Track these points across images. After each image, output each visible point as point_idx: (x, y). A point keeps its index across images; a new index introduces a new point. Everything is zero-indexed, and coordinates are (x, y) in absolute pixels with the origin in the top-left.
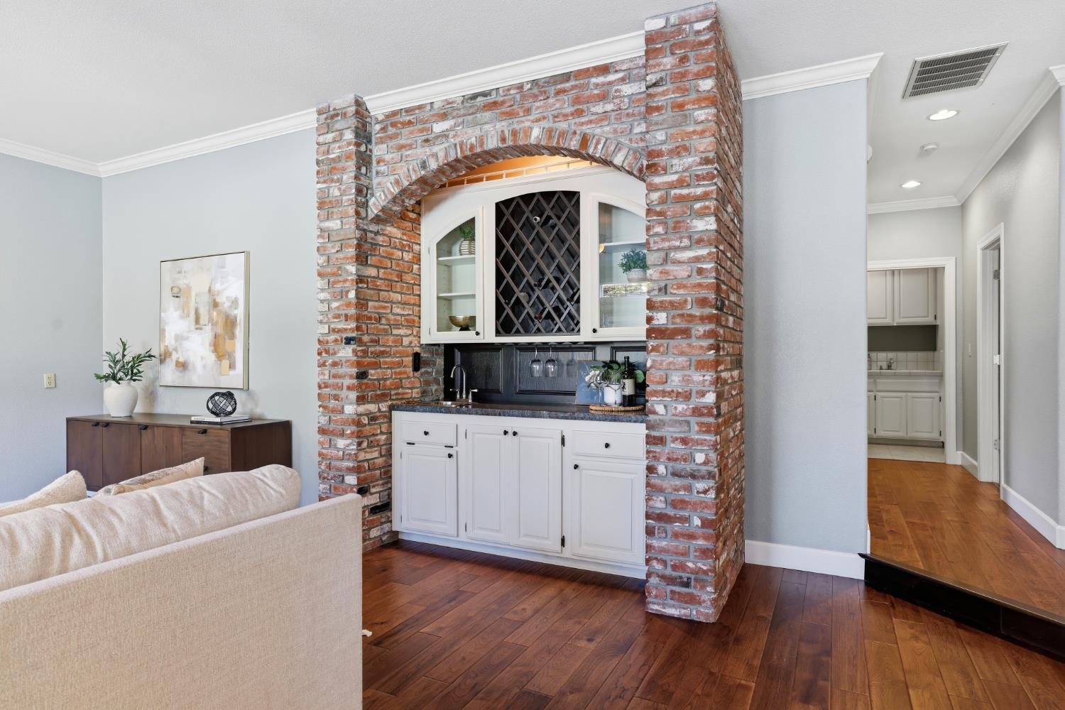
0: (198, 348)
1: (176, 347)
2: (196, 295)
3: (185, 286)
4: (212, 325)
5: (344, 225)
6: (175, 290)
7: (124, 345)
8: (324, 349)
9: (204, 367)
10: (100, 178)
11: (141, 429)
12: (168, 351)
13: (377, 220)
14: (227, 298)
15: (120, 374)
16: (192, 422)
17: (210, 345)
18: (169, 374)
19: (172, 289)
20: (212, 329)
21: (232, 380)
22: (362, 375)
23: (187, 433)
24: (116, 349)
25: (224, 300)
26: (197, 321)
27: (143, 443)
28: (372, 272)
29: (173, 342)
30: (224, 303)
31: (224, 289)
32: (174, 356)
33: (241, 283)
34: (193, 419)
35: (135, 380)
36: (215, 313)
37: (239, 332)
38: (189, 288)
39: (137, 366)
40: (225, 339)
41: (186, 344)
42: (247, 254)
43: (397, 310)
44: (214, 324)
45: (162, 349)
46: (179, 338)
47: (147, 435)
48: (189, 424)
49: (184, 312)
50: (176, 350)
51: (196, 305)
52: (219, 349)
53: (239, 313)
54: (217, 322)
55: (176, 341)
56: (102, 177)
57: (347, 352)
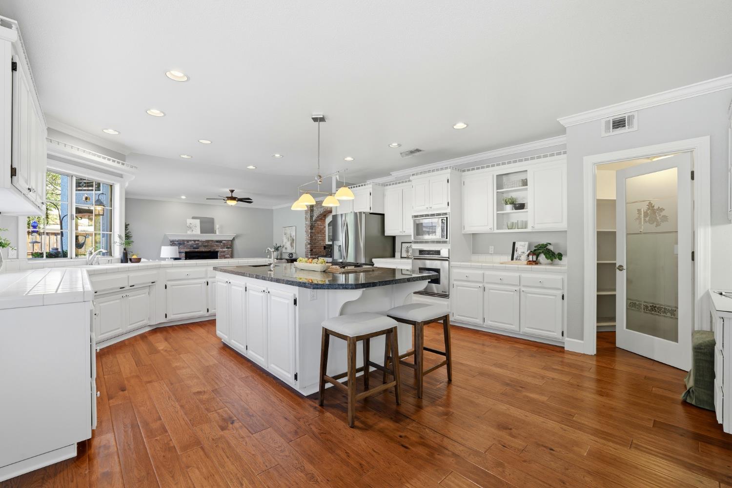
0: (288, 245)
5: (308, 223)
7: (277, 244)
8: (306, 246)
10: (272, 210)
13: (315, 221)
14: (293, 235)
17: (290, 244)
18: (284, 250)
19: (284, 233)
21: (293, 251)
22: (311, 250)
26: (288, 240)
28: (314, 231)
32: (285, 247)
33: (295, 232)
36: (291, 238)
37: (295, 242)
38: (287, 233)
39: (279, 249)
42: (295, 227)
43: (320, 238)
46: (285, 243)
49: (286, 238)
51: (288, 236)
52: (292, 245)
53: (295, 238)
54: (291, 240)
56: (273, 209)
57: (309, 246)
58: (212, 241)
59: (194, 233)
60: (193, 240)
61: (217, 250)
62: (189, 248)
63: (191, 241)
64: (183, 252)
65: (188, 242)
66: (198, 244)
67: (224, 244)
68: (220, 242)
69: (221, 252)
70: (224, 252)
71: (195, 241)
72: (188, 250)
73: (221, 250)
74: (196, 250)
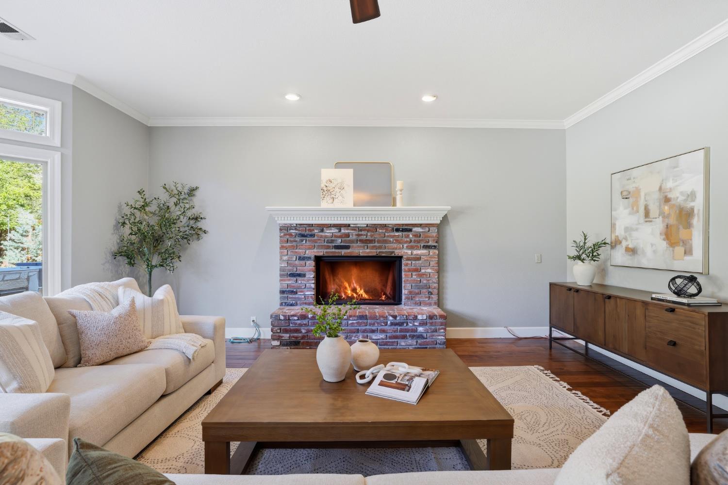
0: (647, 237)
1: (626, 237)
2: (645, 195)
3: (635, 189)
4: (664, 217)
6: (625, 193)
7: (585, 236)
9: (655, 252)
10: (565, 130)
11: (605, 298)
12: (619, 240)
14: (682, 193)
15: (584, 256)
16: (652, 299)
17: (661, 234)
18: (620, 257)
19: (621, 193)
20: (663, 221)
23: (650, 308)
24: (580, 239)
25: (678, 195)
26: (647, 214)
27: (607, 309)
29: (623, 233)
30: (678, 198)
31: (677, 186)
32: (624, 244)
33: (701, 177)
34: (654, 296)
35: (594, 260)
36: (666, 208)
37: (697, 222)
38: (638, 190)
39: (596, 251)
40: (679, 229)
41: (635, 234)
42: (707, 151)
44: (665, 216)
45: (613, 238)
46: (627, 229)
47: (610, 304)
48: (649, 300)
49: (633, 209)
50: (626, 239)
51: (645, 203)
54: (669, 215)
55: (625, 232)
58: (384, 226)
59: (337, 205)
60: (335, 226)
61: (398, 253)
62: (320, 247)
63: (330, 226)
64: (309, 258)
65: (322, 231)
66: (348, 235)
67: (417, 235)
68: (405, 229)
69: (408, 259)
70: (418, 258)
71: (339, 227)
72: (321, 252)
73: (409, 252)
74: (343, 252)
